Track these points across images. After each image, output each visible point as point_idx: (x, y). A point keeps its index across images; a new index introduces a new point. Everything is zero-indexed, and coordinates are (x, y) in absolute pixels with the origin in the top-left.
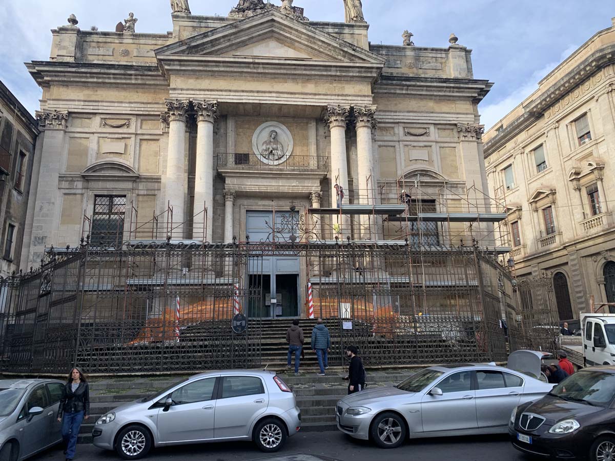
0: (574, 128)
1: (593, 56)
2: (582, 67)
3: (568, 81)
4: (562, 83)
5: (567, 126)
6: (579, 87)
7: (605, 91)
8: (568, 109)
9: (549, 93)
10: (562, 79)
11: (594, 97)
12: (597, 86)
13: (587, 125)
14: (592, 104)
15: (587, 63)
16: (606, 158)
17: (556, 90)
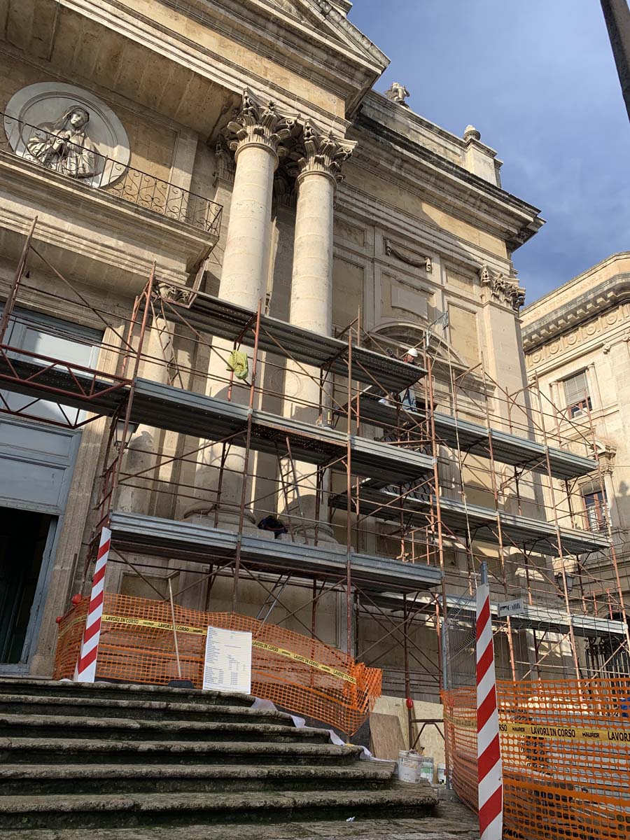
0: (562, 391)
1: (611, 282)
2: (591, 296)
3: (564, 317)
4: (554, 317)
5: (551, 386)
6: (578, 329)
7: (624, 337)
8: (556, 361)
9: (529, 331)
10: (555, 311)
11: (603, 345)
12: (608, 330)
13: (585, 389)
14: (598, 357)
15: (599, 292)
16: (619, 440)
17: (542, 328)
